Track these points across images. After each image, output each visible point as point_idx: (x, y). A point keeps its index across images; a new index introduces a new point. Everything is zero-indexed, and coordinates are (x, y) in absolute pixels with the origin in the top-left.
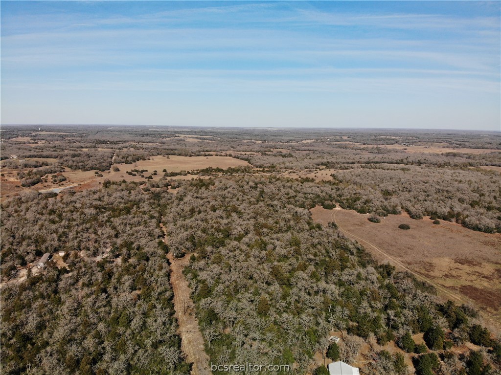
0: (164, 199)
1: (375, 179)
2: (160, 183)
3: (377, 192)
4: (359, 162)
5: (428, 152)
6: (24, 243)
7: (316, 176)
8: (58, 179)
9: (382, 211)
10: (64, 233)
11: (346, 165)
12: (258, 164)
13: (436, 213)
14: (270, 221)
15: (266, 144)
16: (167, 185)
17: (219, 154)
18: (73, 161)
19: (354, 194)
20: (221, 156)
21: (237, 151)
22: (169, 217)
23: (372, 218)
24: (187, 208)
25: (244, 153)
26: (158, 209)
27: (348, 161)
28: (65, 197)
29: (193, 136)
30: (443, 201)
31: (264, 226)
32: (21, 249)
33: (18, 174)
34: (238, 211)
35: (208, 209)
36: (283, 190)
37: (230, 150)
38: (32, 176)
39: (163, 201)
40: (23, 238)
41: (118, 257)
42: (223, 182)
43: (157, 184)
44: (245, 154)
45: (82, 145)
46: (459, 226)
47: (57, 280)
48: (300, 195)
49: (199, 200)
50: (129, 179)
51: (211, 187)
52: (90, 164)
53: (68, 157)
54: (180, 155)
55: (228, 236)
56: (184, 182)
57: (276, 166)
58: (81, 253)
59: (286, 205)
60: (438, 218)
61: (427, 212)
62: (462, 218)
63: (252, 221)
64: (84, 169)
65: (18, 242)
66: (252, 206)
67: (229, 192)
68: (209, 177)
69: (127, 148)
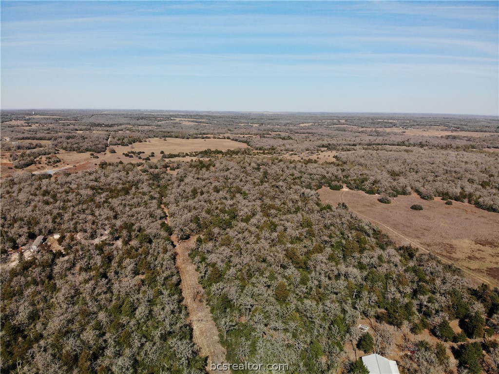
0: (163, 180)
1: (379, 160)
2: (159, 163)
3: (384, 173)
4: (360, 144)
5: (427, 135)
6: (16, 225)
7: (318, 158)
8: (52, 160)
9: (391, 191)
10: (58, 214)
11: (348, 147)
12: (257, 146)
13: (447, 194)
14: (278, 202)
15: (264, 127)
16: (166, 167)
17: (217, 136)
18: (68, 143)
19: (361, 175)
20: (219, 138)
21: (235, 134)
22: (170, 198)
23: (383, 199)
24: (189, 189)
25: (242, 136)
26: (158, 189)
27: (349, 143)
28: (59, 178)
29: (189, 119)
30: (453, 181)
31: (271, 207)
32: (13, 231)
33: (11, 156)
34: (242, 192)
35: (210, 190)
36: (287, 171)
37: (228, 133)
38: (25, 158)
39: (162, 182)
40: (15, 220)
41: (118, 239)
42: (224, 163)
43: (156, 165)
44: (244, 137)
45: (76, 127)
46: (472, 207)
47: (52, 264)
48: (305, 176)
49: (201, 181)
50: (126, 160)
51: (212, 168)
52: (85, 145)
53: (62, 139)
54: (177, 137)
55: (234, 218)
56: (183, 164)
57: (276, 148)
58: (78, 236)
59: (292, 186)
60: (450, 199)
61: (438, 193)
62: (475, 198)
63: (258, 202)
64: (79, 150)
65: (9, 224)
66: (257, 187)
67: (231, 173)
68: (209, 159)
69: (122, 130)
